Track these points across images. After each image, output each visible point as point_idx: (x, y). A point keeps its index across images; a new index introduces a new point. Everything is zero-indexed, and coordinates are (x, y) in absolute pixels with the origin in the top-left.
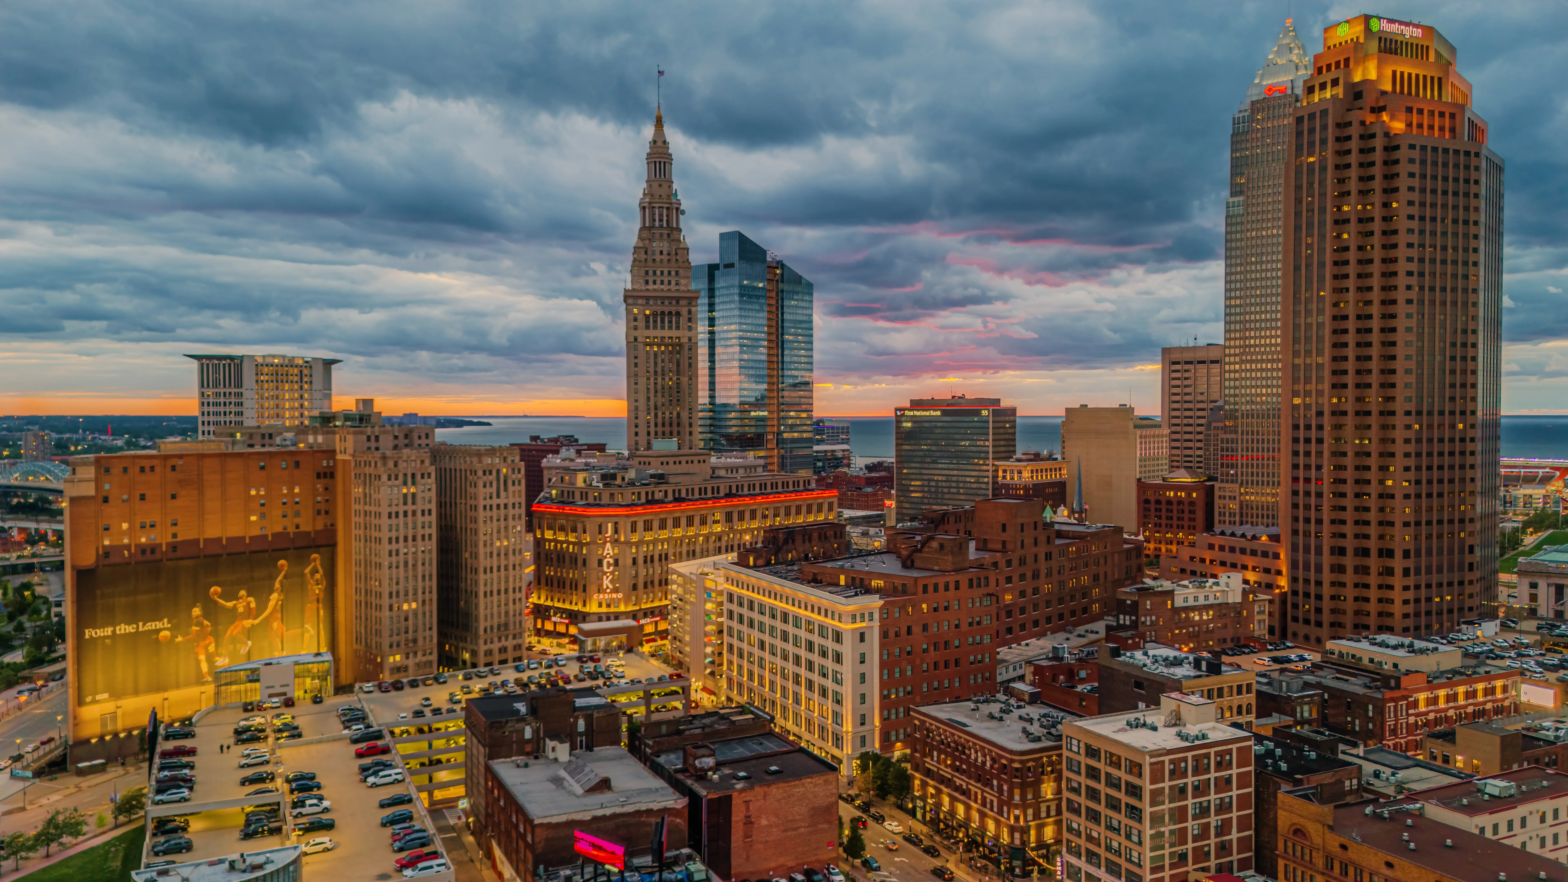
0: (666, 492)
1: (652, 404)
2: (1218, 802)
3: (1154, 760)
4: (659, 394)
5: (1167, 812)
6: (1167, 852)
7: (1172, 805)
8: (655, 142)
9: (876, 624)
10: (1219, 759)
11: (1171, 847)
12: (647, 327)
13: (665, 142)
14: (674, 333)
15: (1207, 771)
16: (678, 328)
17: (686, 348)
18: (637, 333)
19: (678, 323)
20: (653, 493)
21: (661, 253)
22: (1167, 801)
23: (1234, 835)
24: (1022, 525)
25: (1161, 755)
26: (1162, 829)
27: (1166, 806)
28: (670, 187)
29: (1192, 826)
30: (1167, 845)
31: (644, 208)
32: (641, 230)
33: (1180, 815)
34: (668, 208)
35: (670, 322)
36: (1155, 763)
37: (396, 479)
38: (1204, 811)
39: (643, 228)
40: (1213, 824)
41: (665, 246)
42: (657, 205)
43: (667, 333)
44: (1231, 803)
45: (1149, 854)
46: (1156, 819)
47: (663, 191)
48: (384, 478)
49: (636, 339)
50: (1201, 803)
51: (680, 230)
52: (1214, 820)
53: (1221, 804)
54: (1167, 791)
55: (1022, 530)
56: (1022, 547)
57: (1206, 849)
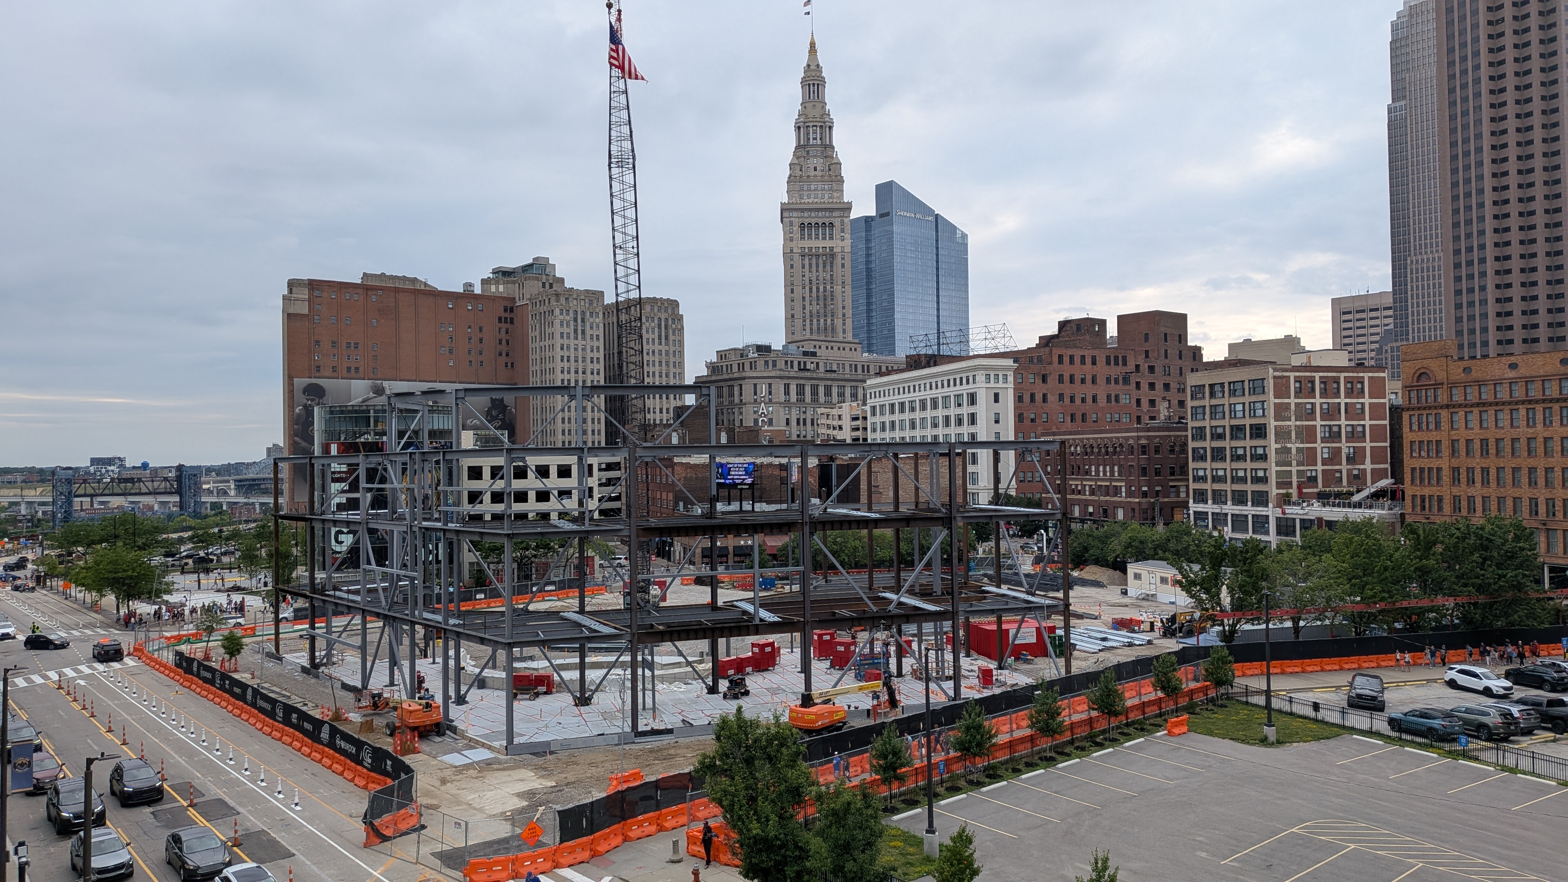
0: (818, 364)
1: (807, 311)
2: (1349, 429)
3: (1277, 374)
4: (814, 303)
5: (1293, 428)
6: (1294, 469)
7: (1298, 423)
8: (808, 66)
9: (1011, 385)
10: (1349, 386)
11: (1298, 465)
12: (803, 238)
13: (818, 66)
14: (828, 243)
15: (1337, 394)
16: (831, 238)
17: (840, 257)
18: (793, 244)
19: (831, 235)
20: (805, 363)
21: (815, 169)
22: (1293, 418)
23: (1368, 466)
24: (1166, 335)
25: (1286, 370)
26: (1289, 445)
27: (1292, 423)
28: (823, 107)
29: (1321, 449)
30: (1294, 463)
31: (799, 128)
32: (796, 148)
33: (1308, 434)
34: (821, 127)
35: (824, 234)
36: (1279, 377)
37: (568, 314)
38: (1333, 435)
39: (798, 147)
40: (1345, 451)
41: (818, 162)
42: (811, 124)
43: (821, 244)
44: (1364, 432)
45: (1274, 468)
46: (1282, 435)
47: (817, 112)
48: (557, 312)
49: (792, 251)
50: (1330, 426)
51: (833, 148)
52: (1345, 447)
53: (1353, 432)
54: (1293, 407)
55: (1166, 340)
56: (1166, 357)
57: (1338, 475)
